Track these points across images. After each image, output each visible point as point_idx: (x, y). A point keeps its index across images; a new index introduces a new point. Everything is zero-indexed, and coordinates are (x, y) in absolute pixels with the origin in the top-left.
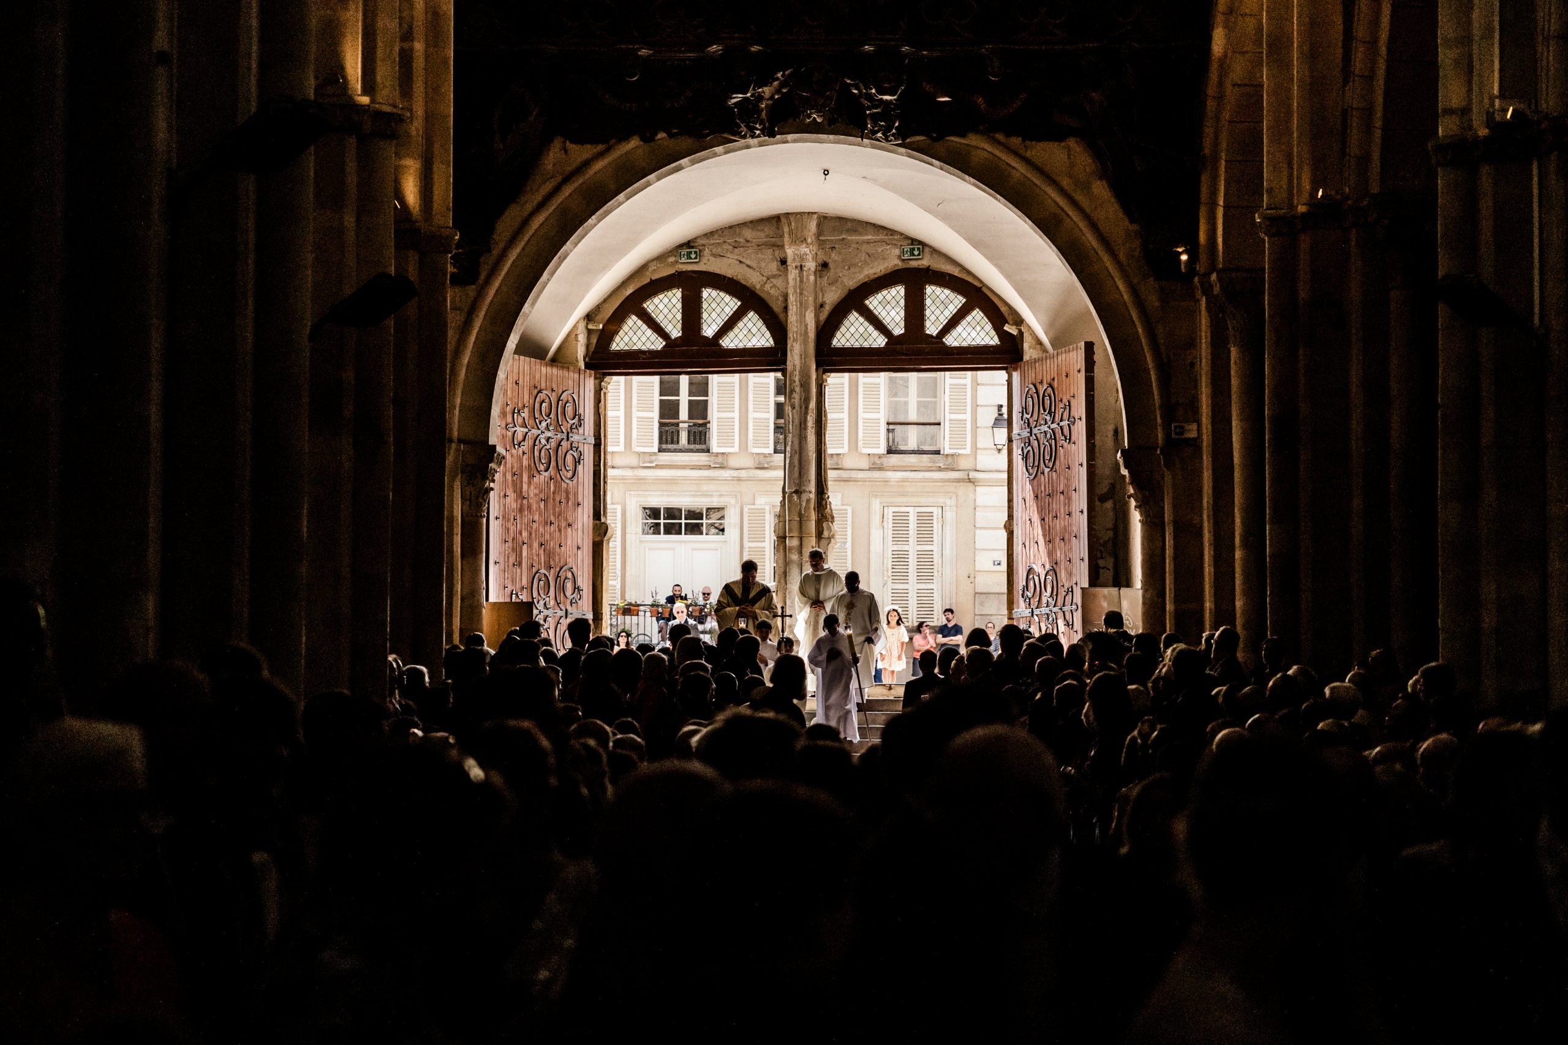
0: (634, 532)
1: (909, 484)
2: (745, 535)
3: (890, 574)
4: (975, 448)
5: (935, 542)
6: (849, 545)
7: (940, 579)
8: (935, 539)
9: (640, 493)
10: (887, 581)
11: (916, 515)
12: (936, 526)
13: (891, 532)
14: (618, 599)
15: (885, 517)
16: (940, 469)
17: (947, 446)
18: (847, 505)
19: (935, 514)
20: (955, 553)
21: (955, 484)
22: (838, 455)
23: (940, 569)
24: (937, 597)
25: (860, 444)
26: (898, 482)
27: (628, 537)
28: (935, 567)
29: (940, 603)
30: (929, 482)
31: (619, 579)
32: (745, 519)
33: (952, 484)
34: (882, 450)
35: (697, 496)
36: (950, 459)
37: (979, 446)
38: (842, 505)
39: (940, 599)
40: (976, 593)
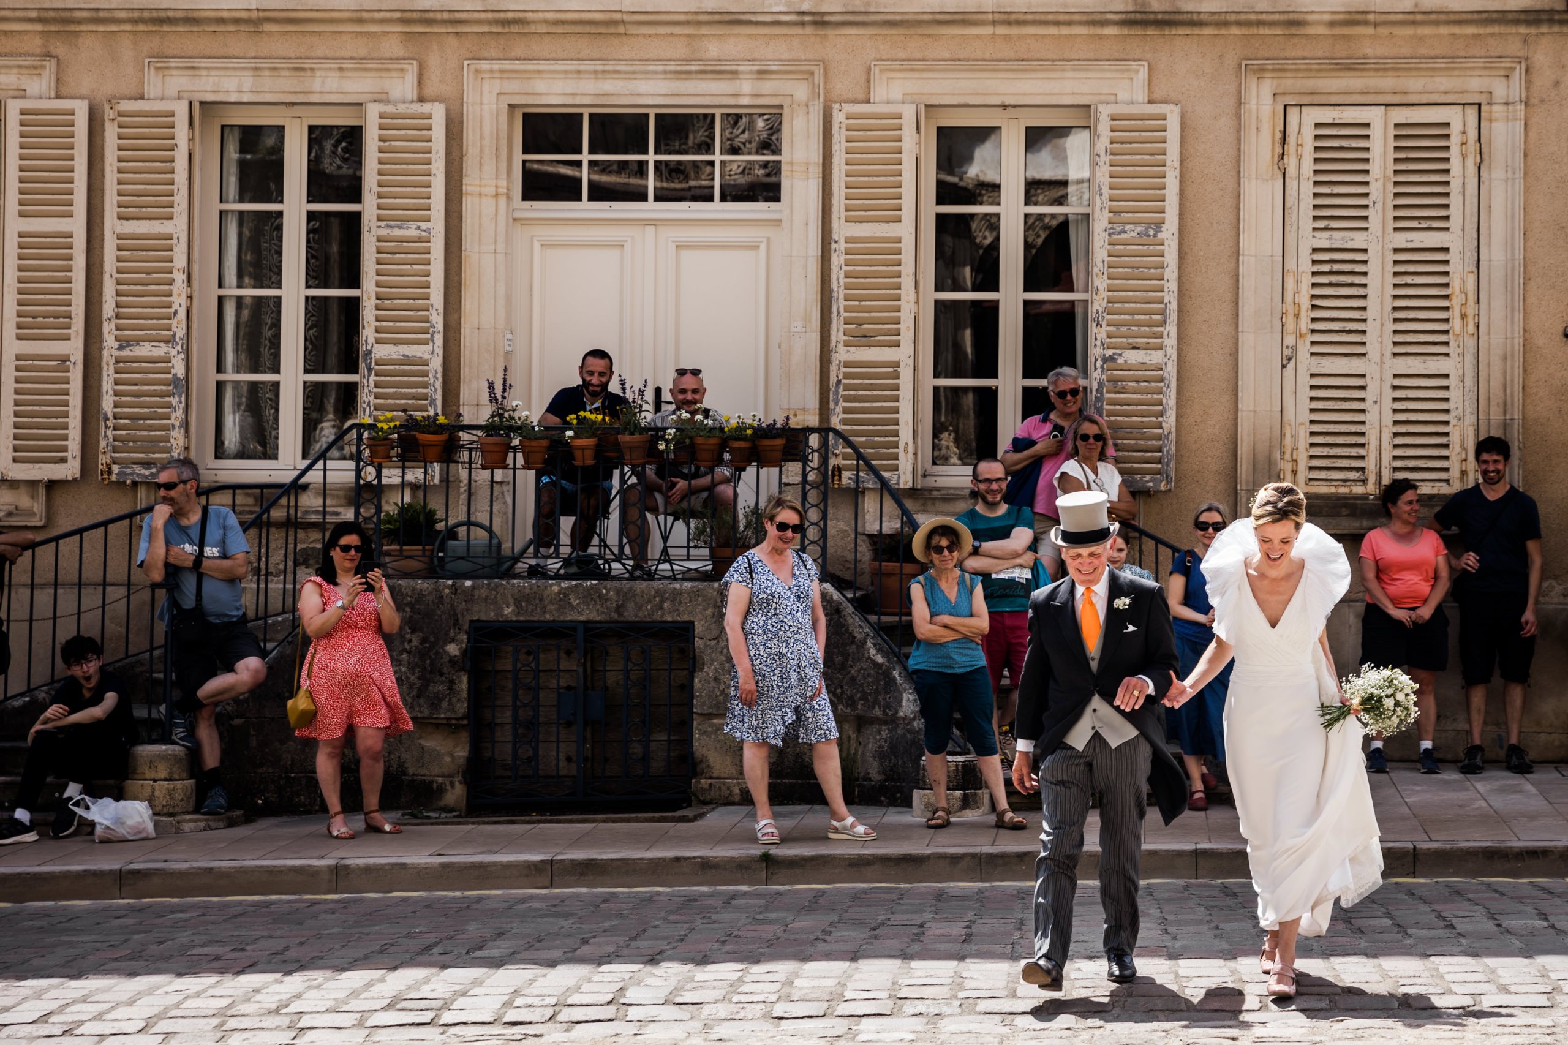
0: (491, 190)
1: (1370, 30)
2: (835, 201)
3: (1305, 325)
5: (1455, 223)
6: (1170, 232)
7: (1471, 343)
8: (1455, 211)
9: (507, 65)
10: (1294, 348)
11: (1392, 132)
12: (1460, 171)
13: (1308, 189)
14: (433, 402)
15: (1292, 139)
18: (1166, 102)
19: (1455, 130)
20: (1519, 256)
21: (1523, 30)
23: (1471, 310)
24: (1458, 399)
26: (1332, 24)
27: (469, 205)
28: (1456, 302)
29: (1470, 419)
30: (1437, 23)
31: (439, 339)
32: (836, 147)
33: (1513, 30)
35: (680, 75)
38: (1150, 102)
39: (1470, 408)
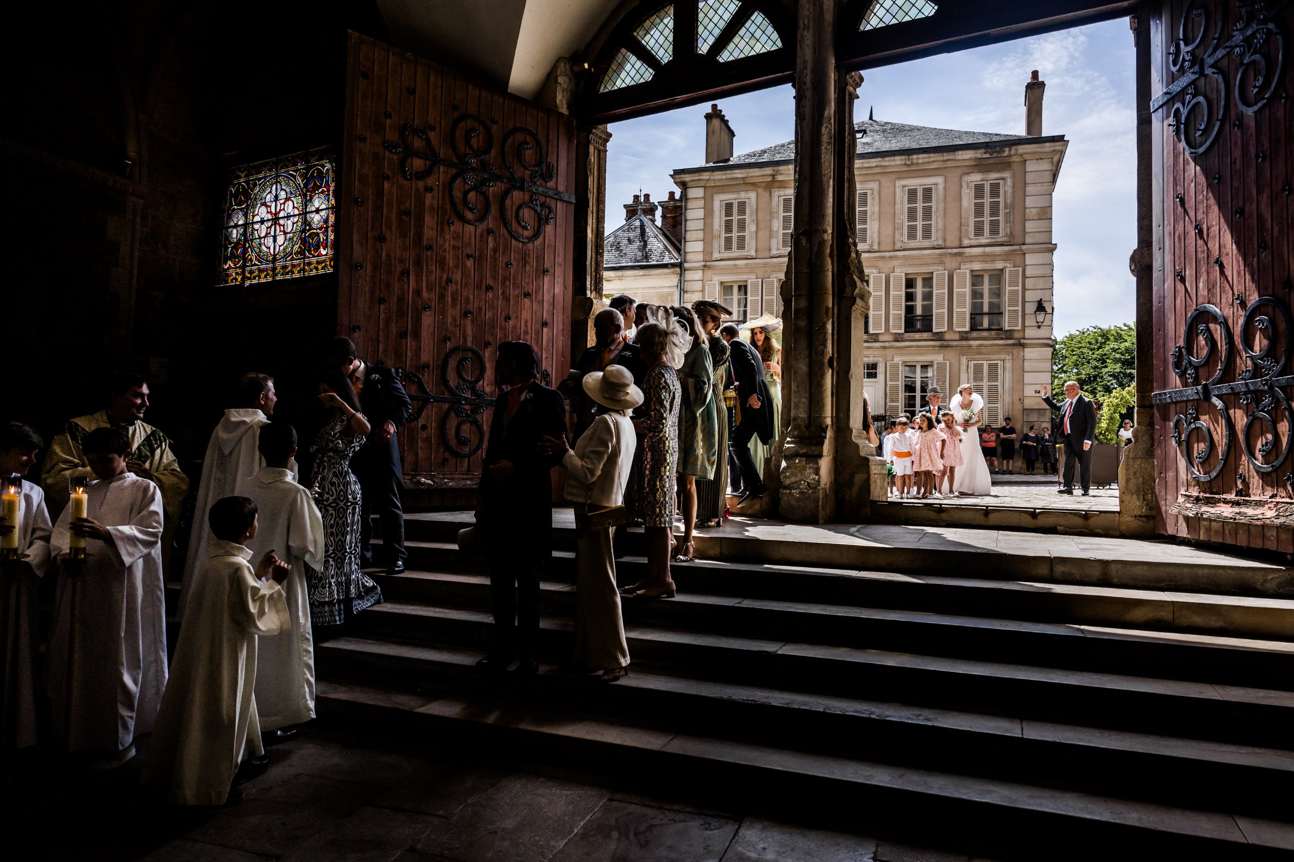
1: (984, 347)
2: (887, 378)
4: (1024, 326)
5: (999, 380)
6: (947, 383)
7: (1002, 402)
11: (988, 365)
12: (1000, 371)
13: (972, 375)
15: (969, 366)
16: (1002, 339)
17: (1007, 325)
18: (947, 360)
19: (999, 365)
20: (1011, 386)
21: (1012, 347)
22: (941, 332)
23: (1002, 395)
24: (1000, 411)
25: (954, 326)
26: (977, 346)
28: (999, 394)
30: (996, 346)
32: (887, 369)
33: (1010, 347)
34: (967, 329)
36: (1008, 333)
37: (1026, 324)
38: (944, 360)
39: (1002, 412)
40: (1024, 409)
